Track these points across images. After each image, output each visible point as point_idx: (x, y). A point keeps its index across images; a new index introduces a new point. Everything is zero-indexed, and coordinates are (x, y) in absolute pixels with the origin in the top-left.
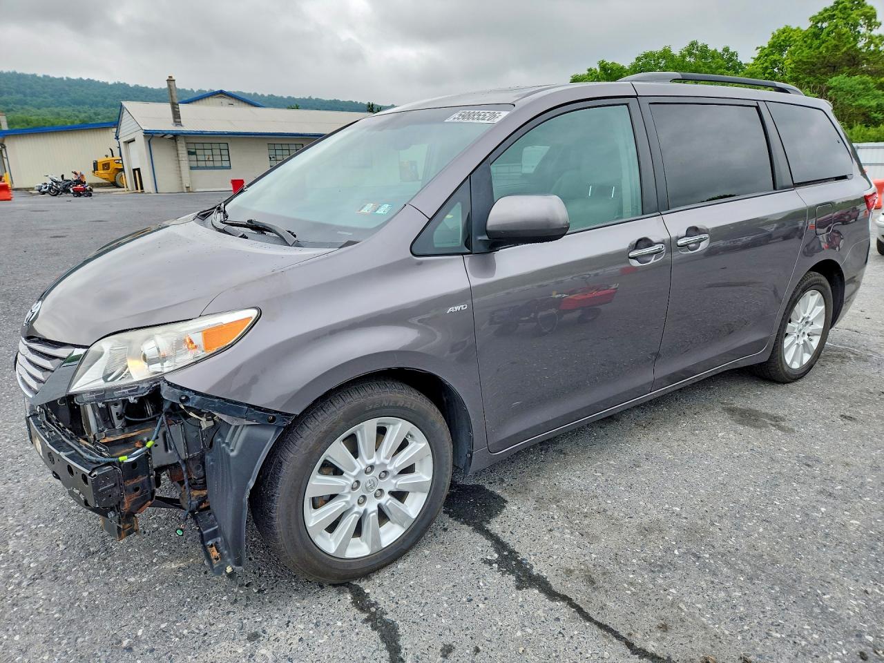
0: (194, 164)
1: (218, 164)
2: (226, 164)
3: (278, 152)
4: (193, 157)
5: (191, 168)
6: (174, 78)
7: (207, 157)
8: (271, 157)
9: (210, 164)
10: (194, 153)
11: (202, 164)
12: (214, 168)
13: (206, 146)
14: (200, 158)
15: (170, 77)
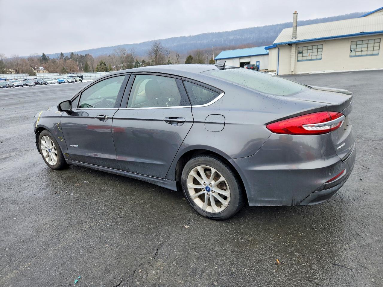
0: (300, 59)
1: (314, 57)
2: (319, 57)
3: (358, 46)
4: (300, 55)
5: (298, 61)
6: (297, 12)
7: (308, 54)
8: (352, 49)
9: (309, 58)
10: (301, 53)
11: (305, 58)
12: (311, 60)
13: (309, 48)
14: (304, 55)
15: (296, 12)
